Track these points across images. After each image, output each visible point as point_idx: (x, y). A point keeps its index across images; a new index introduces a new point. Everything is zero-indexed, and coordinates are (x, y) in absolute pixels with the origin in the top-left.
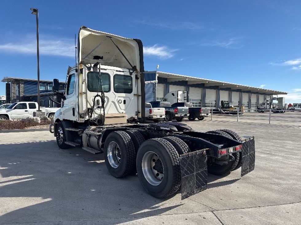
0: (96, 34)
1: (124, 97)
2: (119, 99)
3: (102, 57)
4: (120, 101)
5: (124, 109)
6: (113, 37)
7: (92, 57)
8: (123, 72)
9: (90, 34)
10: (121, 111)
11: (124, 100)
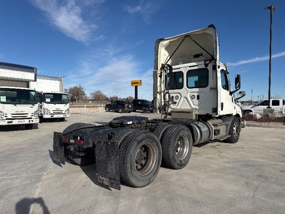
0: (175, 39)
1: (197, 92)
2: (192, 94)
3: (201, 53)
4: (193, 97)
5: (198, 104)
6: (190, 34)
7: (192, 57)
8: (197, 66)
9: (170, 42)
10: (194, 107)
11: (197, 95)
